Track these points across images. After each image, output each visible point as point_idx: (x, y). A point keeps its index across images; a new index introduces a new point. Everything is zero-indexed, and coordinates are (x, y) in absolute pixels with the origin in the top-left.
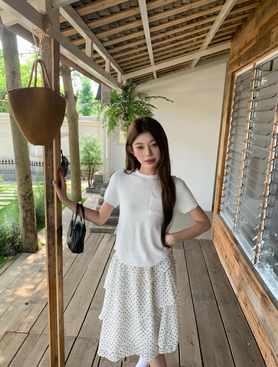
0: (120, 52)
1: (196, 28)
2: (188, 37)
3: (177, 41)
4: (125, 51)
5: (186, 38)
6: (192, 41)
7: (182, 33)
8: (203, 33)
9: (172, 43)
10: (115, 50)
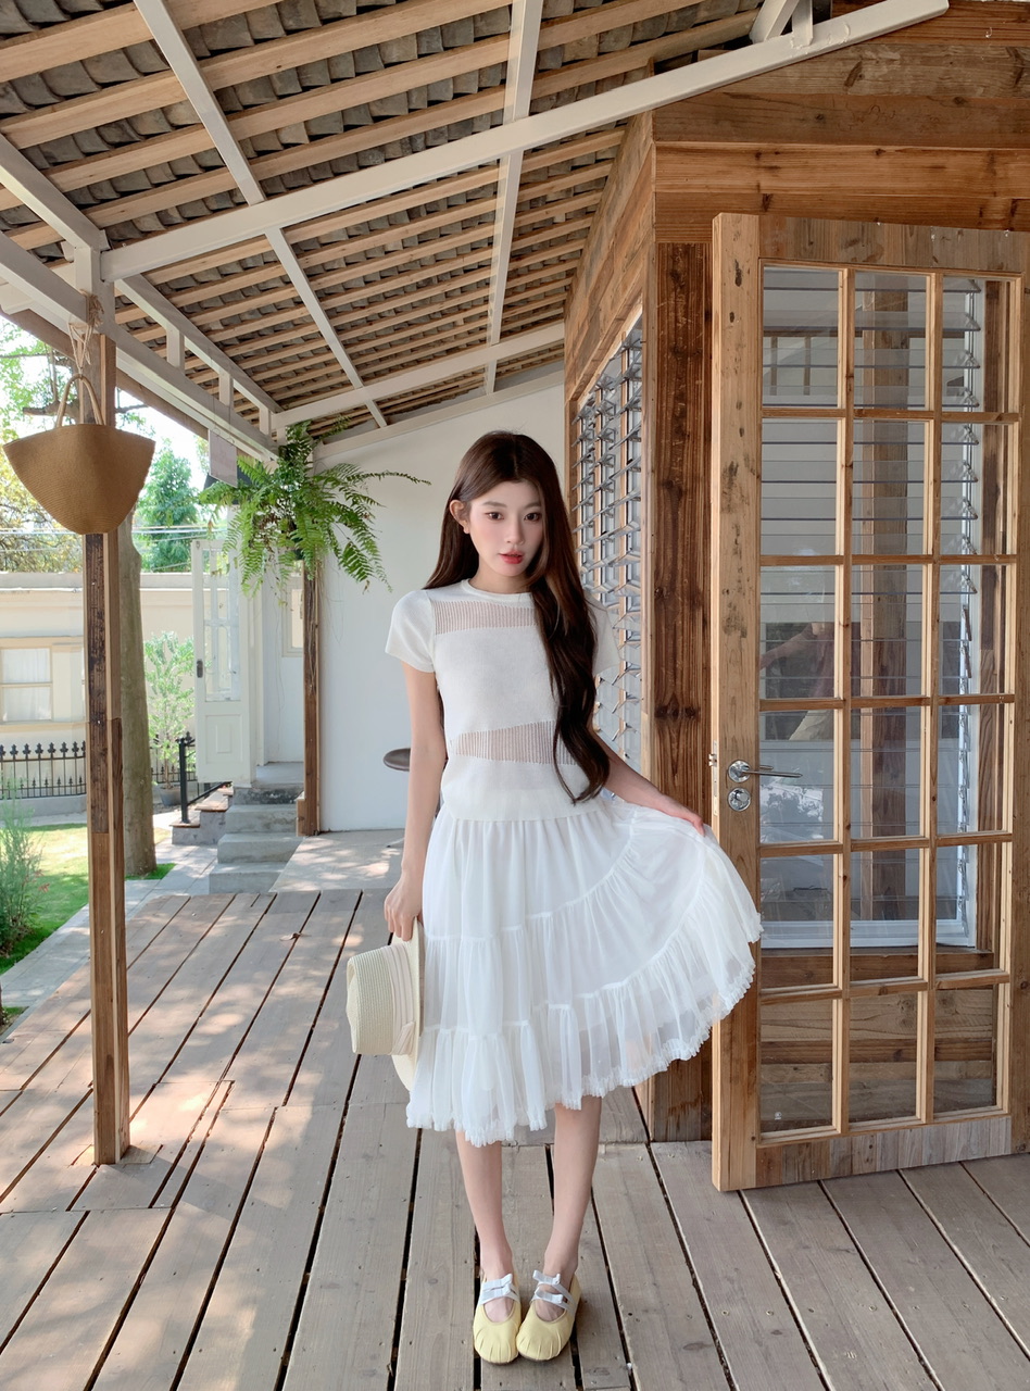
0: (258, 354)
1: (447, 295)
2: (436, 316)
3: (409, 324)
4: (269, 350)
5: (431, 318)
6: (454, 325)
7: (413, 307)
8: (473, 305)
9: (398, 329)
10: (244, 349)
